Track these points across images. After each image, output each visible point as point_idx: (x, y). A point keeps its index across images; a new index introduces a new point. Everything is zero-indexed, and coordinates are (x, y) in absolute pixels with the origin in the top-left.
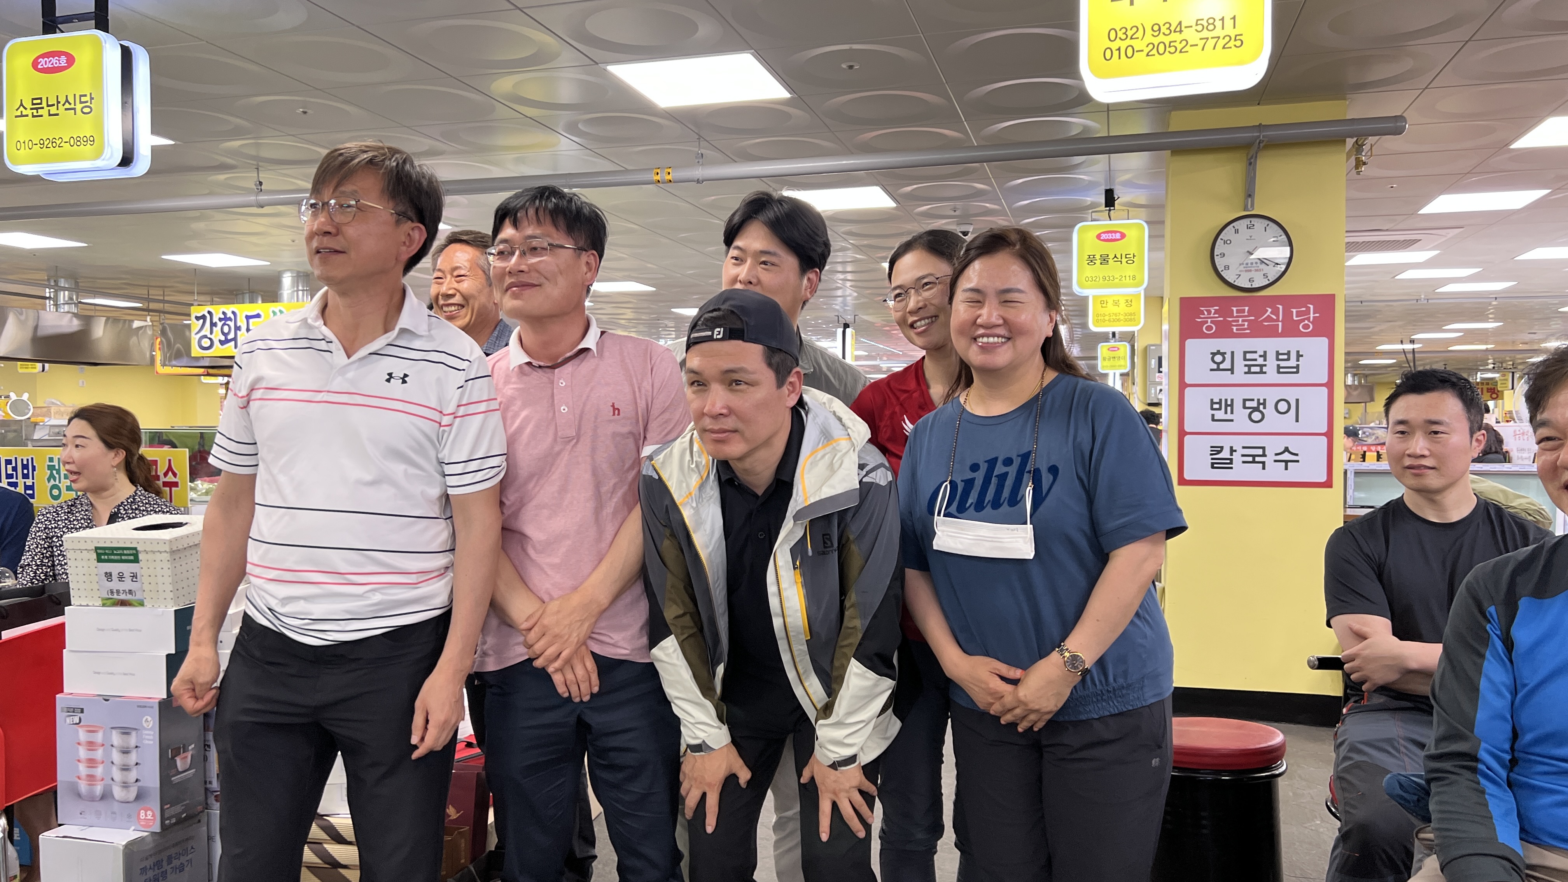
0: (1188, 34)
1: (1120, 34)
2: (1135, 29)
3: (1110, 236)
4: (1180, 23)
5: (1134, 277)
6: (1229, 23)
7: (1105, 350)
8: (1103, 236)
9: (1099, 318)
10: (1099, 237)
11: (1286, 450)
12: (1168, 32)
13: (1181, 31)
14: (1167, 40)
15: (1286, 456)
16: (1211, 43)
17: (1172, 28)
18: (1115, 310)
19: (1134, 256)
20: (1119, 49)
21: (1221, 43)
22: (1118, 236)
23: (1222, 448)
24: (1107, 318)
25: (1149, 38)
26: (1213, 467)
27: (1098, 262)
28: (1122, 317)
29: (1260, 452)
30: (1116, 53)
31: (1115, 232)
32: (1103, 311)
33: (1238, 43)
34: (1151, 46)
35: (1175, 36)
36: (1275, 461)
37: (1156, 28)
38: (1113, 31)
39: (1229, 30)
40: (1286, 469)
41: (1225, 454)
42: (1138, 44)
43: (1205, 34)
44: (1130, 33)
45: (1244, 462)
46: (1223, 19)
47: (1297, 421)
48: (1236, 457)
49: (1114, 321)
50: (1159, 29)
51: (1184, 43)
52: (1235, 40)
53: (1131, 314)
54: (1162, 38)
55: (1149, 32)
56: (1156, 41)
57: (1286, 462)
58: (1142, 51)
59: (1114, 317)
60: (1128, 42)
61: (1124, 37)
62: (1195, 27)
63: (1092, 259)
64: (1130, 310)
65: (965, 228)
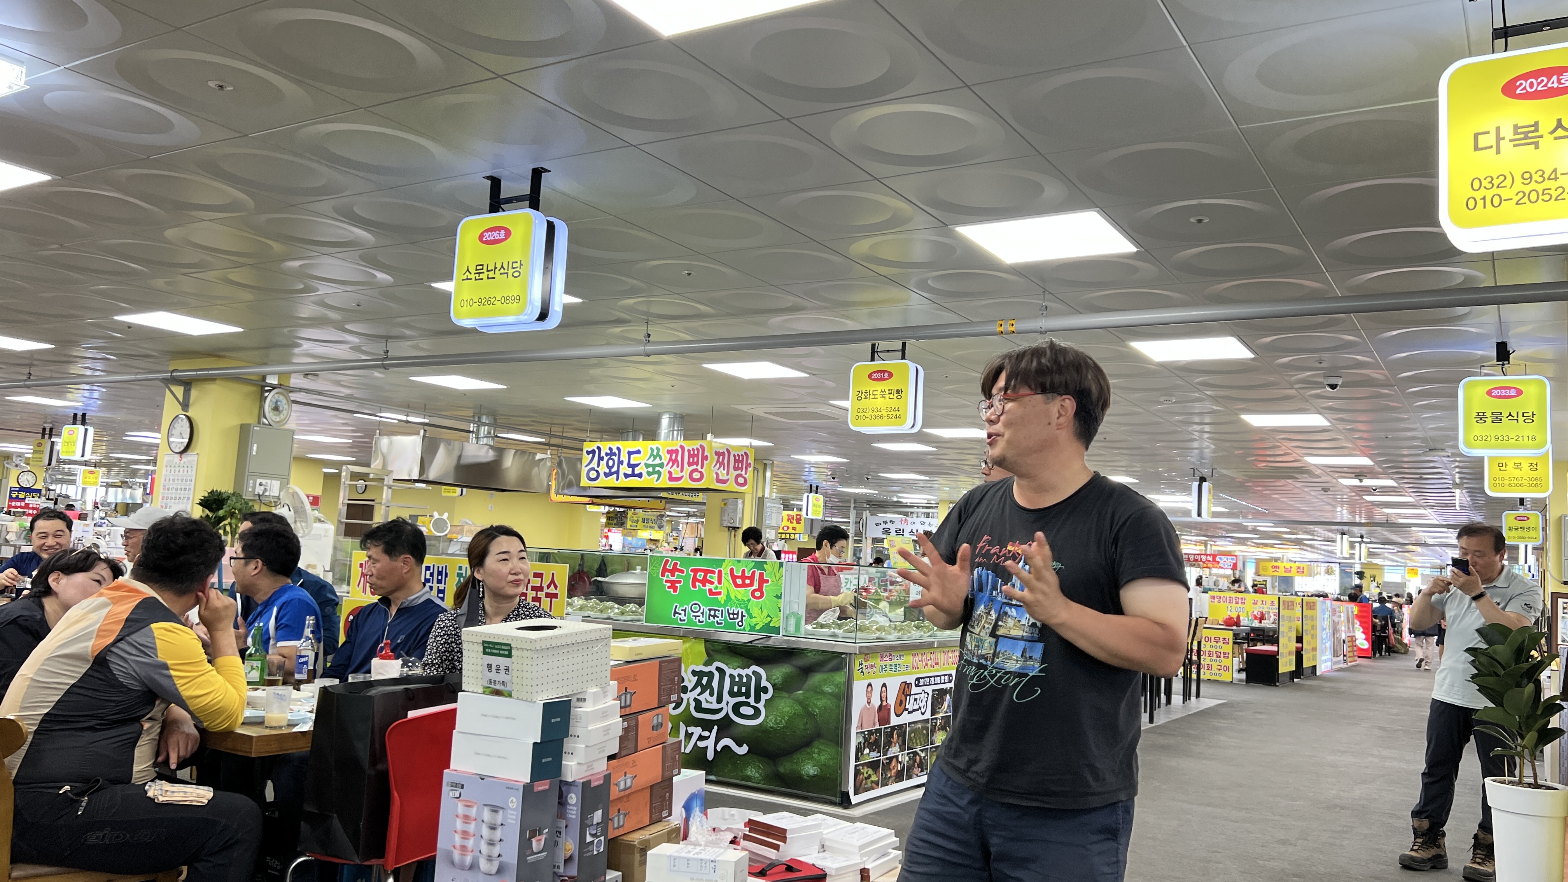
1: (1485, 183)
2: (1502, 178)
3: (1503, 392)
4: (1555, 170)
5: (1534, 438)
7: (1511, 518)
8: (1495, 393)
9: (1497, 482)
10: (1490, 393)
12: (1541, 179)
13: (1556, 178)
14: (1540, 188)
17: (1546, 176)
18: (1517, 473)
19: (1533, 415)
20: (1484, 198)
22: (1513, 392)
24: (1507, 482)
27: (1489, 420)
28: (1525, 482)
31: (1510, 388)
32: (1502, 474)
34: (1521, 195)
35: (1549, 184)
37: (1527, 176)
38: (1476, 180)
42: (1505, 193)
44: (1497, 181)
49: (1515, 485)
50: (1531, 177)
51: (1560, 190)
53: (1538, 479)
54: (1534, 186)
55: (1518, 180)
56: (1527, 189)
58: (1511, 199)
59: (1516, 482)
60: (1495, 191)
61: (1489, 186)
63: (1481, 417)
64: (1535, 474)
65: (1333, 381)
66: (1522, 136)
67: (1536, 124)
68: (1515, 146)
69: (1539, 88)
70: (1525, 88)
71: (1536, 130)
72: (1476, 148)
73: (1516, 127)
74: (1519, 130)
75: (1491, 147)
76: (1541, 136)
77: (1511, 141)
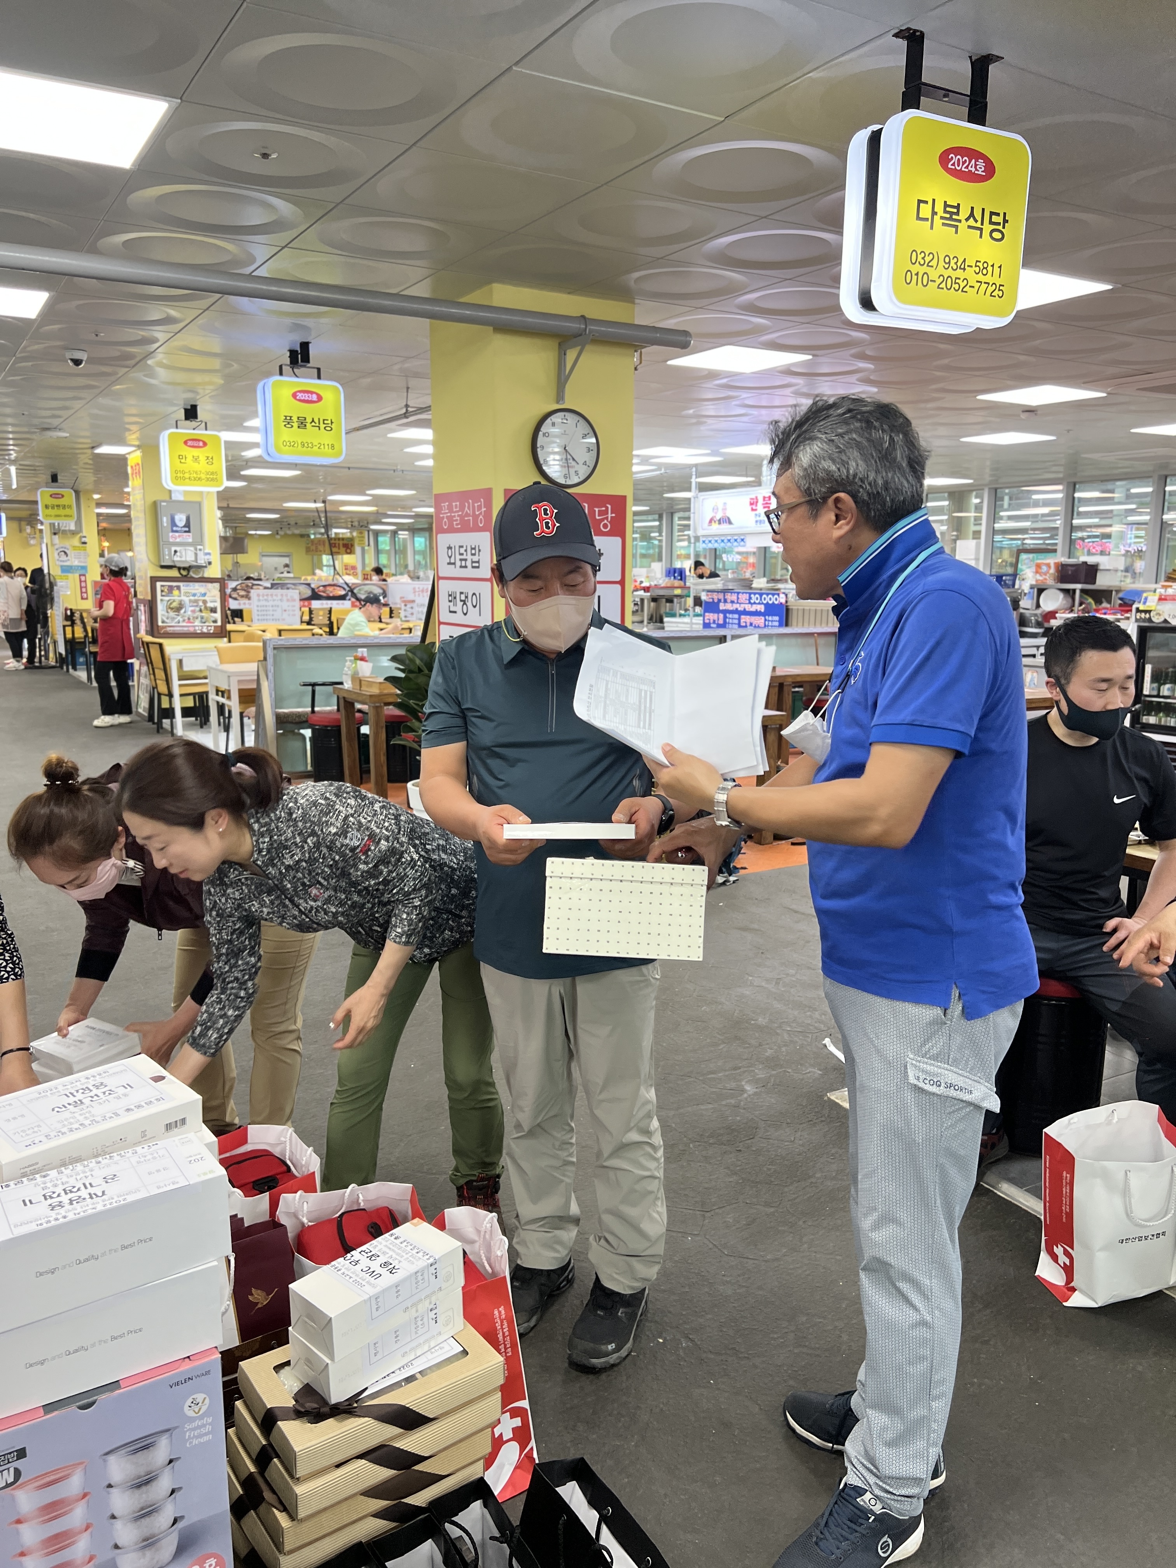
0: (969, 273)
1: (920, 257)
2: (931, 256)
3: (306, 397)
4: (965, 260)
5: (333, 446)
6: (997, 270)
7: (47, 496)
8: (300, 396)
9: (179, 475)
10: (294, 395)
12: (955, 267)
13: (964, 269)
14: (954, 275)
17: (959, 264)
18: (196, 466)
19: (332, 423)
20: (917, 274)
21: (991, 289)
22: (315, 398)
24: (187, 475)
25: (941, 269)
27: (295, 425)
28: (203, 476)
30: (915, 277)
31: (312, 393)
32: (181, 467)
33: (1000, 293)
34: (942, 279)
35: (959, 273)
37: (947, 260)
38: (914, 253)
39: (996, 278)
42: (934, 274)
43: (980, 277)
44: (927, 259)
46: (993, 266)
49: (195, 479)
50: (949, 263)
51: (966, 282)
52: (999, 290)
53: (212, 473)
54: (950, 272)
55: (942, 263)
56: (946, 274)
58: (934, 281)
59: (195, 475)
60: (925, 269)
61: (922, 262)
62: (974, 268)
63: (288, 421)
64: (211, 468)
65: (78, 355)
66: (948, 216)
67: (958, 207)
68: (944, 224)
69: (963, 168)
71: (957, 214)
72: (918, 218)
73: (946, 205)
74: (948, 209)
75: (927, 219)
76: (960, 221)
77: (942, 218)
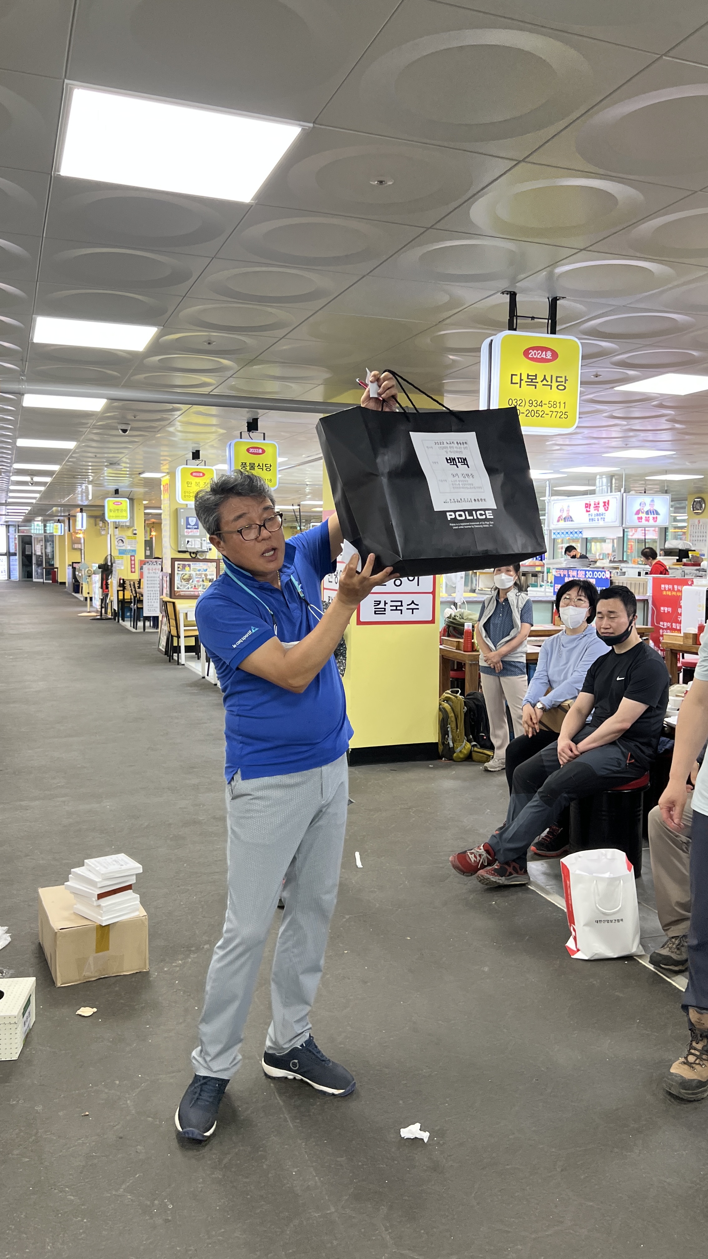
0: (545, 408)
2: (521, 401)
3: (255, 451)
6: (563, 405)
7: (111, 504)
8: (251, 450)
9: (186, 494)
11: (413, 602)
12: (536, 405)
13: (542, 406)
14: (536, 409)
15: (413, 606)
16: (555, 414)
17: (538, 404)
21: (559, 415)
22: (260, 451)
23: (380, 601)
25: (527, 407)
26: (375, 613)
29: (399, 604)
31: (259, 448)
34: (528, 411)
35: (539, 408)
36: (407, 609)
37: (531, 402)
39: (562, 409)
40: (413, 613)
41: (382, 605)
43: (552, 409)
45: (391, 610)
46: (560, 403)
47: (418, 585)
48: (388, 607)
51: (543, 412)
54: (533, 408)
55: (527, 404)
56: (530, 409)
57: (413, 609)
58: (524, 413)
62: (548, 405)
65: (125, 427)
66: (530, 380)
67: (536, 376)
68: (528, 385)
69: (538, 357)
70: (532, 355)
71: (536, 379)
72: (512, 383)
73: (528, 376)
74: (529, 377)
75: (517, 383)
76: (537, 382)
77: (526, 382)
